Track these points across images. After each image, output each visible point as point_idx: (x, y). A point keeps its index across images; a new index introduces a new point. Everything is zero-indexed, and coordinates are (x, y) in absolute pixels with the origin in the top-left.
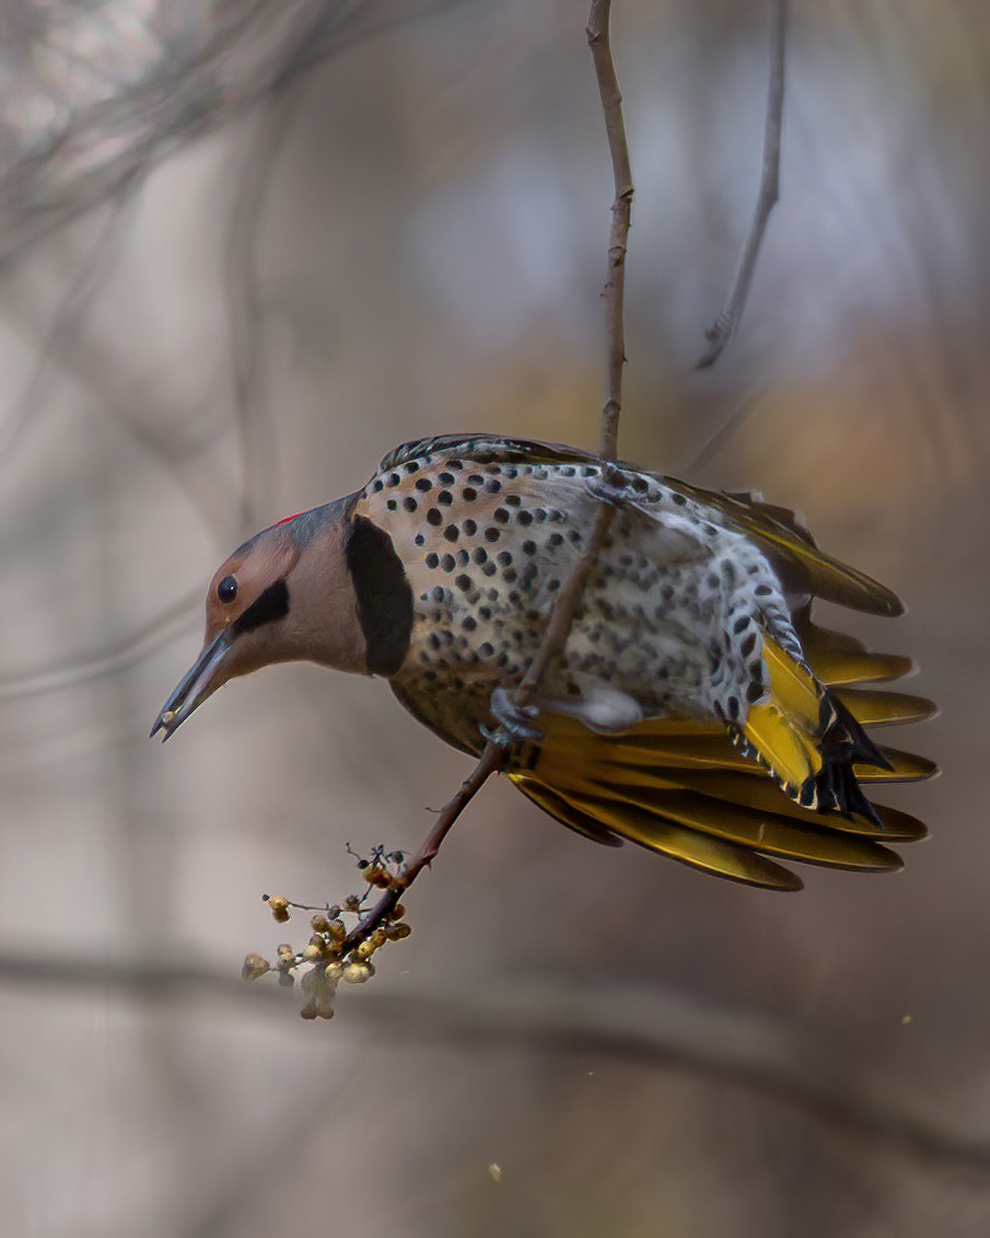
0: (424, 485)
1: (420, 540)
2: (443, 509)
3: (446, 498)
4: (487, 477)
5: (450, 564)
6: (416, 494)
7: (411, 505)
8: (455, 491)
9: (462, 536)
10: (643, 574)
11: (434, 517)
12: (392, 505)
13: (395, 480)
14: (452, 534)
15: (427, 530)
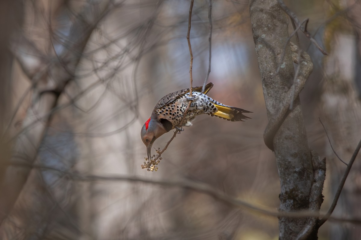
0: (167, 110)
1: (170, 117)
2: (171, 112)
3: (171, 111)
4: (172, 105)
5: (175, 118)
6: (167, 112)
7: (167, 114)
8: (171, 109)
9: (175, 115)
10: (193, 105)
11: (171, 114)
12: (164, 115)
13: (163, 111)
14: (174, 115)
15: (170, 116)
